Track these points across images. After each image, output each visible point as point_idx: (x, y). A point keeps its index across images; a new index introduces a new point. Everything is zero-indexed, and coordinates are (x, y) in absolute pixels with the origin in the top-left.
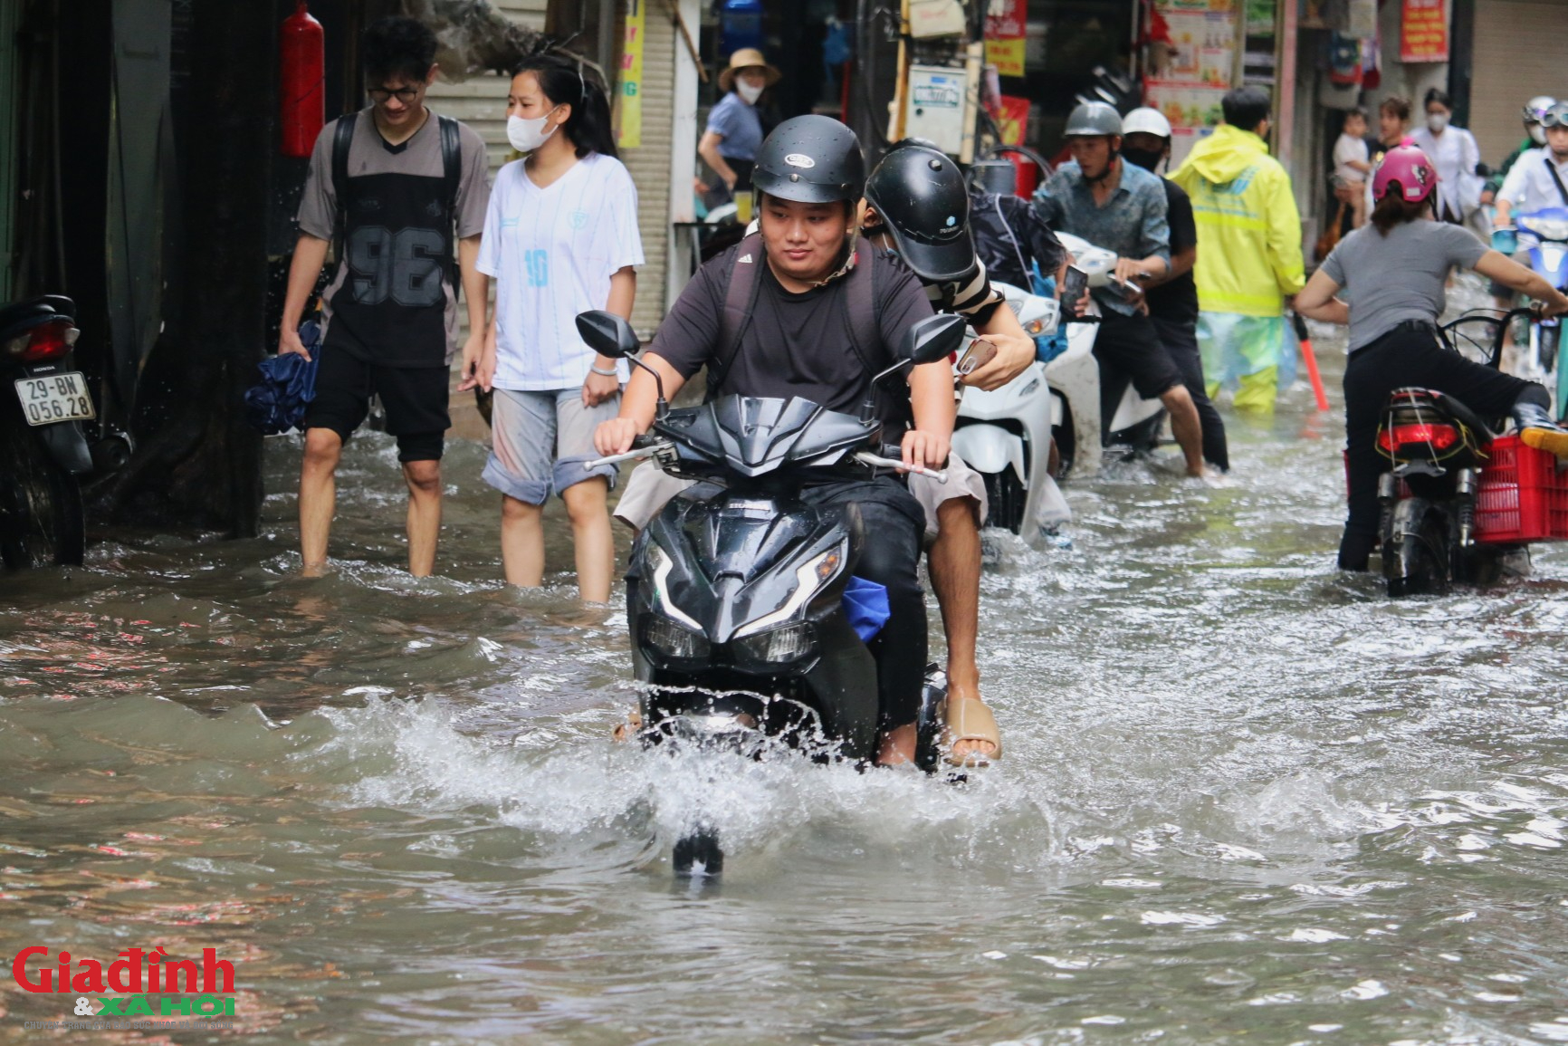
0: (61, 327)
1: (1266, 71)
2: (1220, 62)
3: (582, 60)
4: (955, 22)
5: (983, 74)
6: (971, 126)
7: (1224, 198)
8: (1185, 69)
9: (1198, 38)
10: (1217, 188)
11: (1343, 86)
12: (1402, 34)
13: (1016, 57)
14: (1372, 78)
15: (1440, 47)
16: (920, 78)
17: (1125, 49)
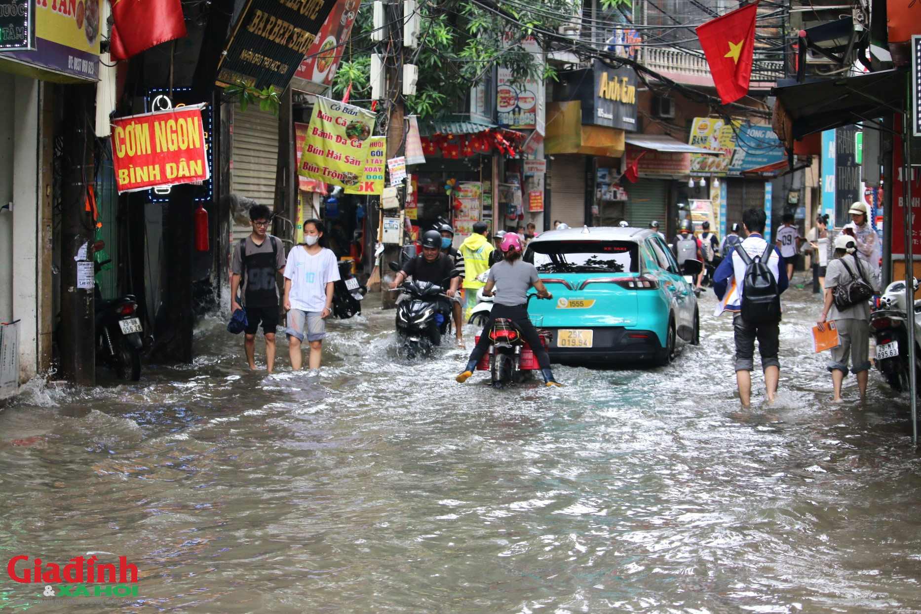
0: (131, 305)
1: (489, 216)
2: (475, 214)
3: (285, 219)
4: (396, 204)
5: (405, 219)
6: (402, 235)
7: (476, 254)
8: (465, 216)
9: (469, 206)
10: (473, 252)
11: (512, 220)
12: (530, 203)
13: (415, 214)
14: (521, 217)
15: (541, 207)
16: (386, 221)
17: (447, 211)
